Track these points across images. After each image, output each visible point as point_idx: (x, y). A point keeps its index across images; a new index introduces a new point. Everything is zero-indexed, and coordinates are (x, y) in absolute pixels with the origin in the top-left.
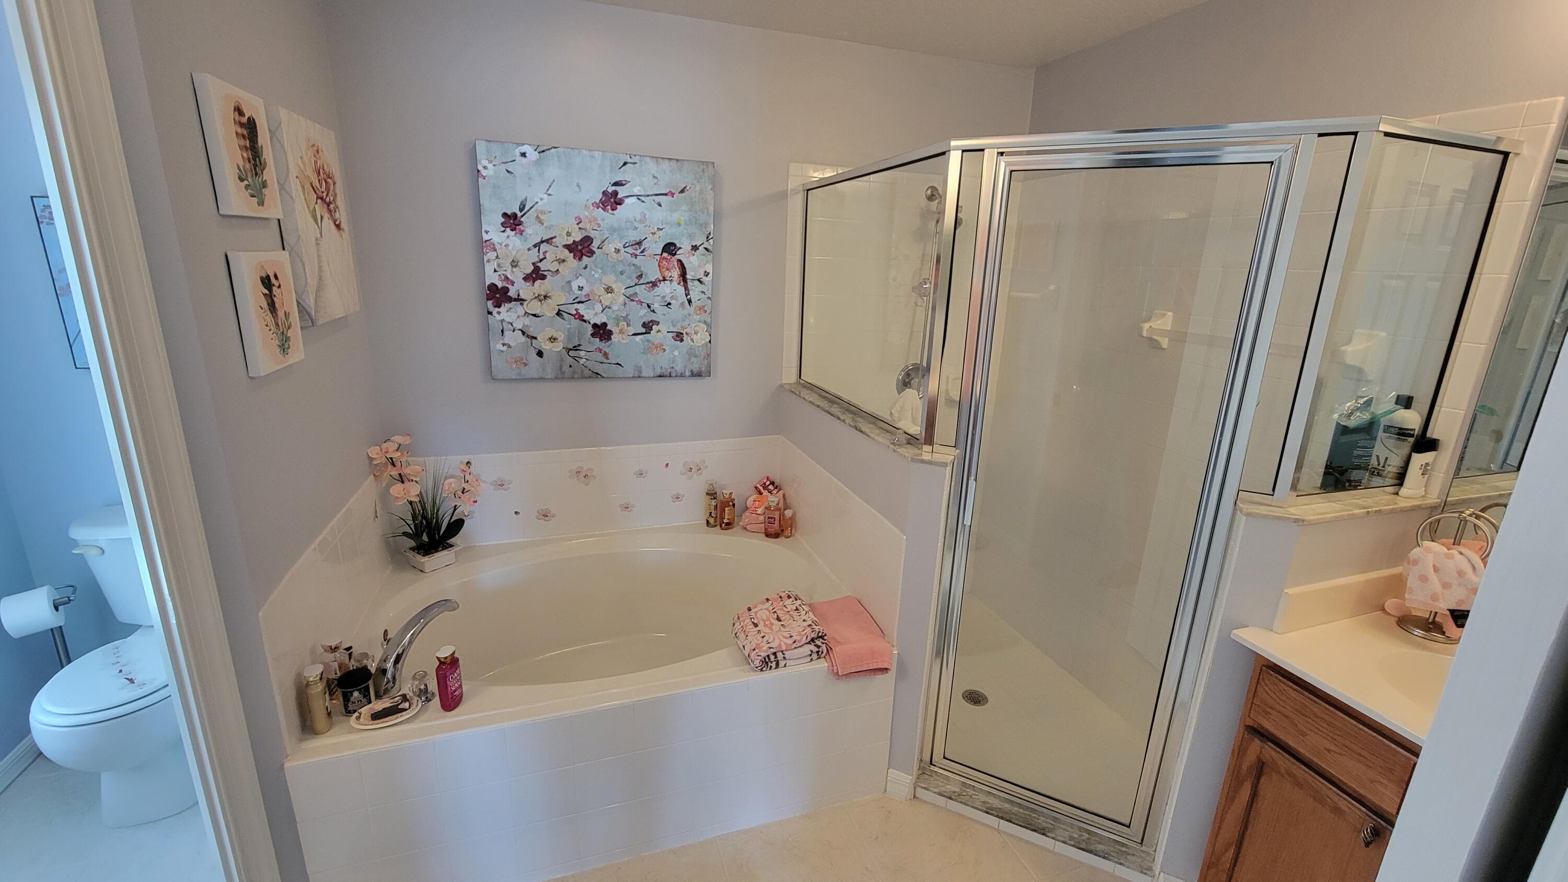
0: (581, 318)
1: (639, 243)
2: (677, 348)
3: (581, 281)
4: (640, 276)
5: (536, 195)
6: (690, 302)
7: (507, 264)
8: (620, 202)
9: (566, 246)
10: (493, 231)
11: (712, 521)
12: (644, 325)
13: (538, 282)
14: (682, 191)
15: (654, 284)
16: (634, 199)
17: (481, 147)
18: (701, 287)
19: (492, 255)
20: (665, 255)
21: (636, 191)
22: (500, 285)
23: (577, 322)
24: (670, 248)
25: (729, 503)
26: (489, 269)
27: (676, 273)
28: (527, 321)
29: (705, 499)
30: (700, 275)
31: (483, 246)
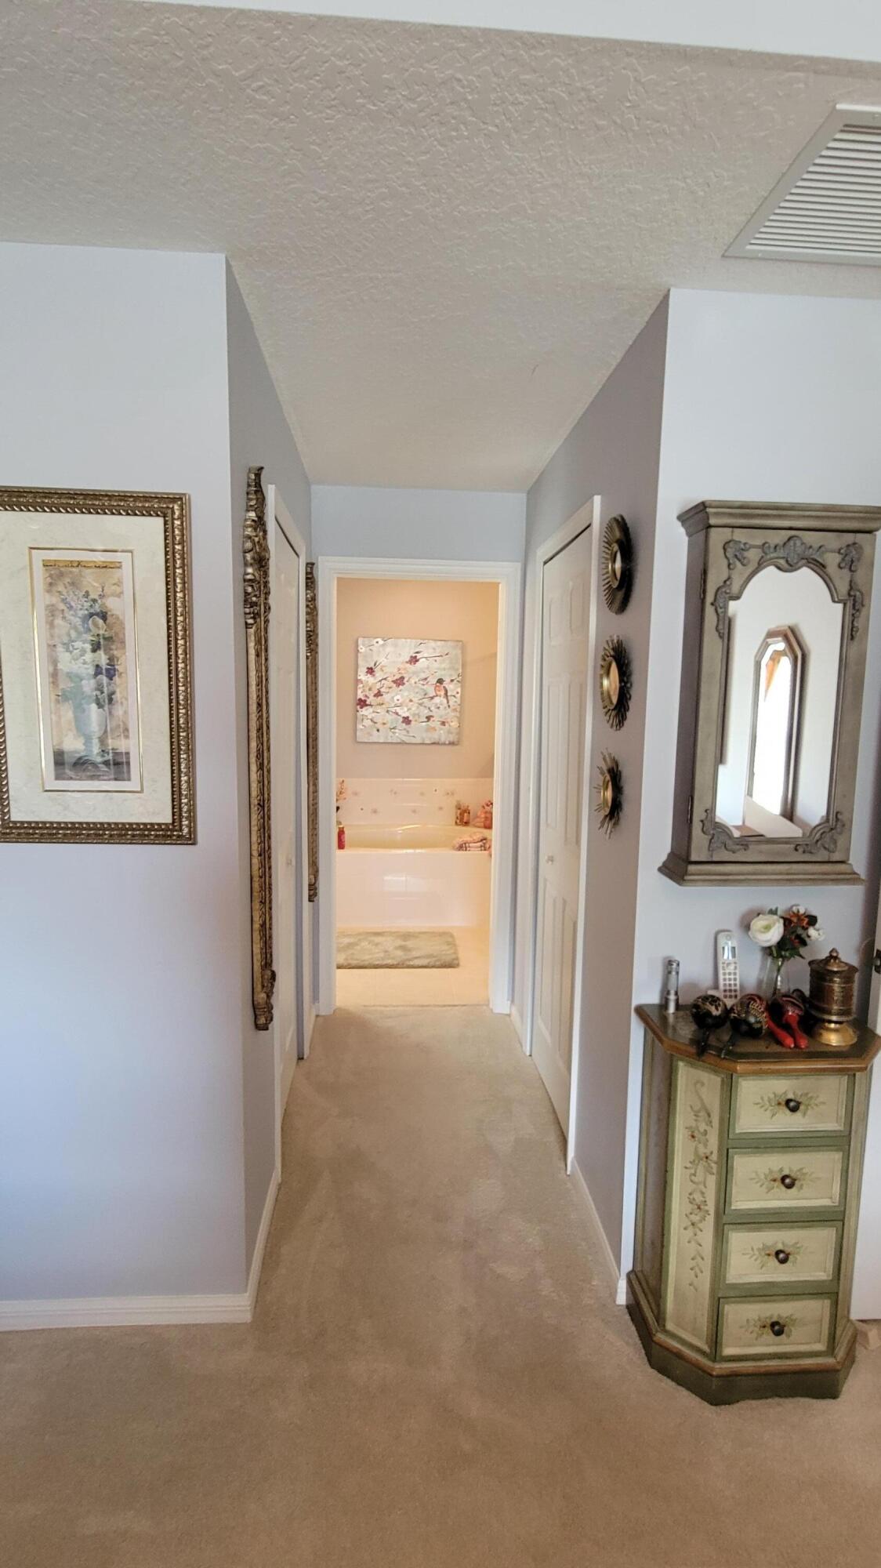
0: (397, 714)
1: (426, 679)
2: (441, 729)
3: (398, 697)
4: (426, 694)
5: (382, 660)
6: (449, 706)
7: (367, 689)
8: (417, 661)
9: (393, 681)
10: (362, 676)
11: (458, 821)
12: (427, 717)
13: (380, 698)
14: (447, 654)
15: (432, 698)
16: (424, 659)
17: (360, 641)
18: (455, 699)
19: (361, 686)
20: (438, 684)
21: (426, 655)
22: (363, 698)
23: (396, 716)
24: (440, 681)
25: (466, 811)
26: (359, 691)
27: (442, 693)
28: (374, 715)
29: (454, 810)
30: (454, 693)
31: (357, 681)
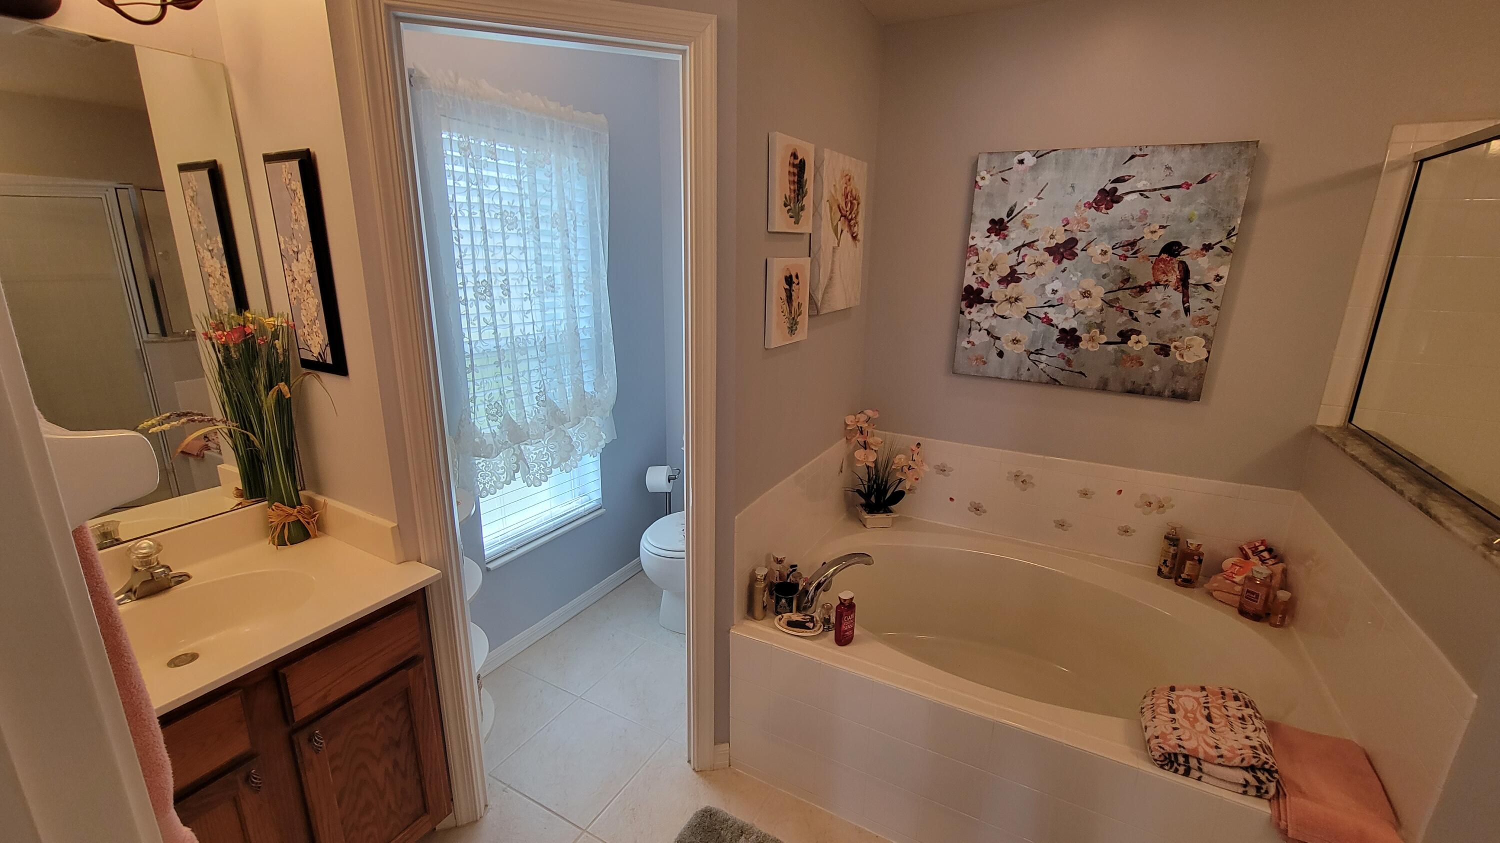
0: (1048, 321)
1: (1133, 244)
2: (1158, 362)
3: (1057, 285)
4: (1127, 280)
5: (1028, 203)
6: (1187, 310)
7: (985, 266)
8: (1118, 200)
9: (1048, 250)
10: (980, 238)
11: (1165, 570)
12: (1121, 334)
13: (1012, 285)
14: (1203, 181)
15: (1143, 289)
16: (1135, 196)
17: (982, 163)
18: (1207, 294)
19: (974, 259)
20: (1164, 256)
21: (1140, 186)
22: (975, 286)
23: (1042, 327)
24: (1173, 249)
25: (1196, 556)
26: (969, 272)
27: (1174, 277)
28: (994, 322)
29: (1163, 544)
30: (1209, 278)
31: (972, 250)
